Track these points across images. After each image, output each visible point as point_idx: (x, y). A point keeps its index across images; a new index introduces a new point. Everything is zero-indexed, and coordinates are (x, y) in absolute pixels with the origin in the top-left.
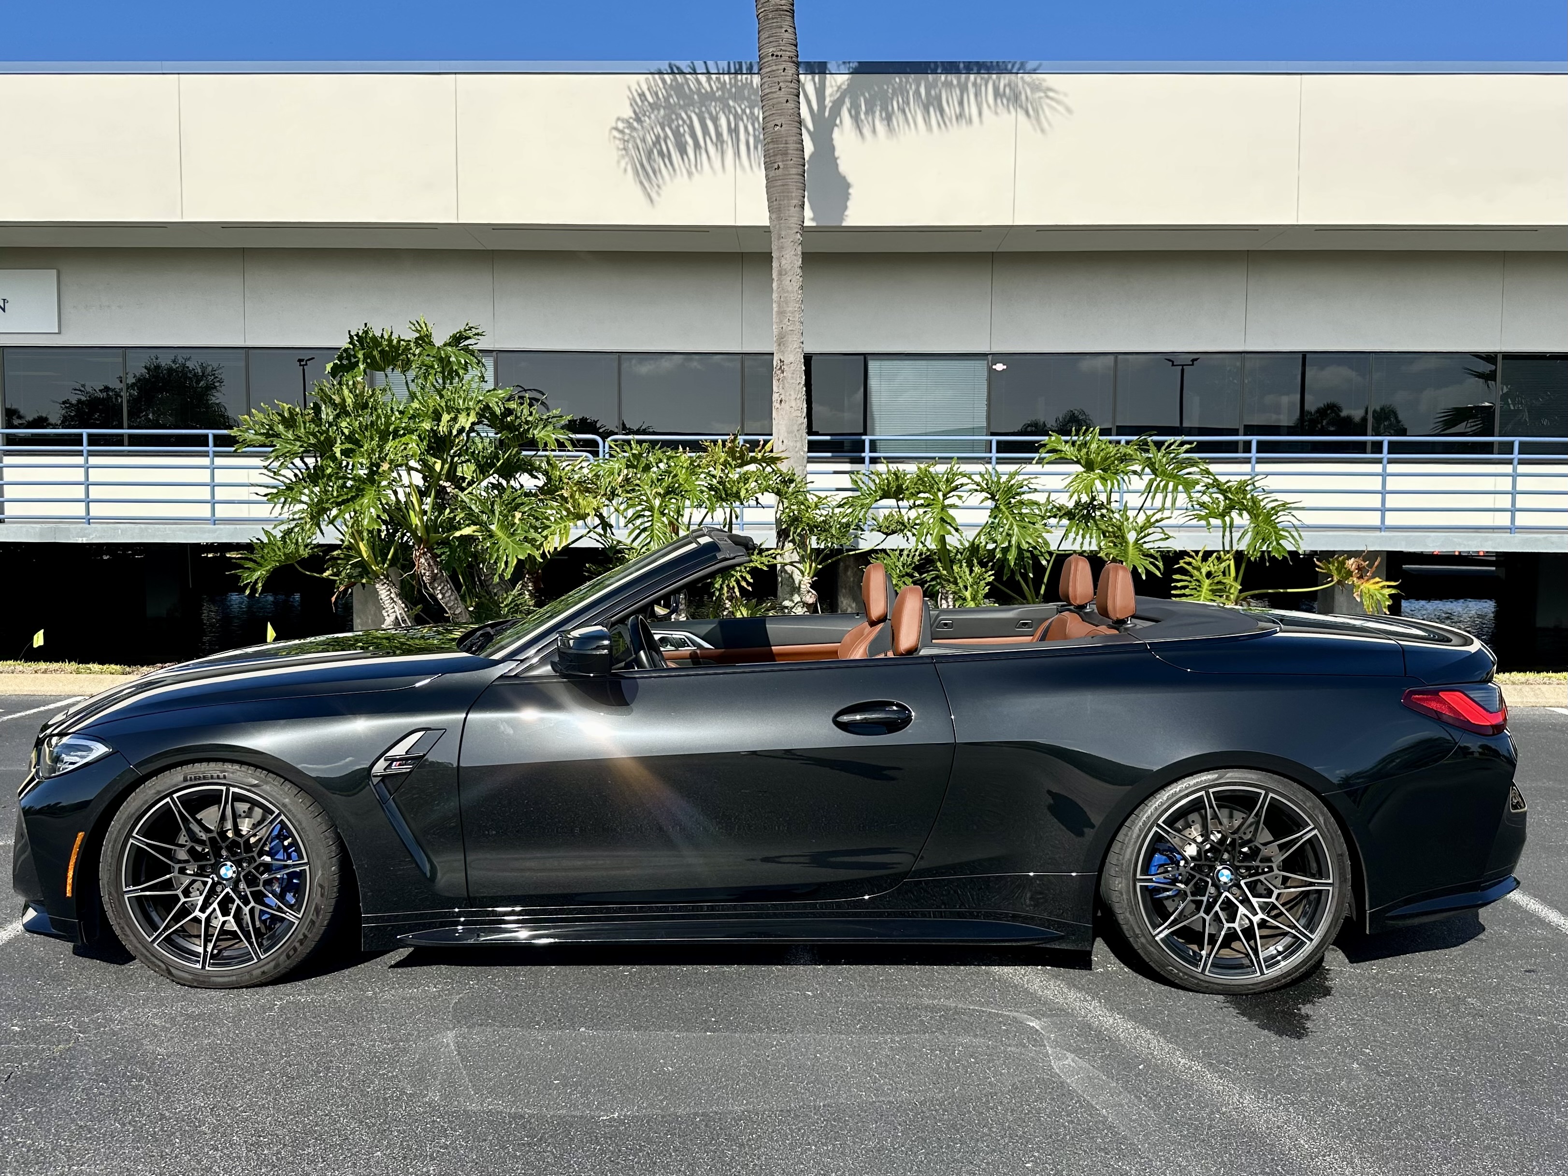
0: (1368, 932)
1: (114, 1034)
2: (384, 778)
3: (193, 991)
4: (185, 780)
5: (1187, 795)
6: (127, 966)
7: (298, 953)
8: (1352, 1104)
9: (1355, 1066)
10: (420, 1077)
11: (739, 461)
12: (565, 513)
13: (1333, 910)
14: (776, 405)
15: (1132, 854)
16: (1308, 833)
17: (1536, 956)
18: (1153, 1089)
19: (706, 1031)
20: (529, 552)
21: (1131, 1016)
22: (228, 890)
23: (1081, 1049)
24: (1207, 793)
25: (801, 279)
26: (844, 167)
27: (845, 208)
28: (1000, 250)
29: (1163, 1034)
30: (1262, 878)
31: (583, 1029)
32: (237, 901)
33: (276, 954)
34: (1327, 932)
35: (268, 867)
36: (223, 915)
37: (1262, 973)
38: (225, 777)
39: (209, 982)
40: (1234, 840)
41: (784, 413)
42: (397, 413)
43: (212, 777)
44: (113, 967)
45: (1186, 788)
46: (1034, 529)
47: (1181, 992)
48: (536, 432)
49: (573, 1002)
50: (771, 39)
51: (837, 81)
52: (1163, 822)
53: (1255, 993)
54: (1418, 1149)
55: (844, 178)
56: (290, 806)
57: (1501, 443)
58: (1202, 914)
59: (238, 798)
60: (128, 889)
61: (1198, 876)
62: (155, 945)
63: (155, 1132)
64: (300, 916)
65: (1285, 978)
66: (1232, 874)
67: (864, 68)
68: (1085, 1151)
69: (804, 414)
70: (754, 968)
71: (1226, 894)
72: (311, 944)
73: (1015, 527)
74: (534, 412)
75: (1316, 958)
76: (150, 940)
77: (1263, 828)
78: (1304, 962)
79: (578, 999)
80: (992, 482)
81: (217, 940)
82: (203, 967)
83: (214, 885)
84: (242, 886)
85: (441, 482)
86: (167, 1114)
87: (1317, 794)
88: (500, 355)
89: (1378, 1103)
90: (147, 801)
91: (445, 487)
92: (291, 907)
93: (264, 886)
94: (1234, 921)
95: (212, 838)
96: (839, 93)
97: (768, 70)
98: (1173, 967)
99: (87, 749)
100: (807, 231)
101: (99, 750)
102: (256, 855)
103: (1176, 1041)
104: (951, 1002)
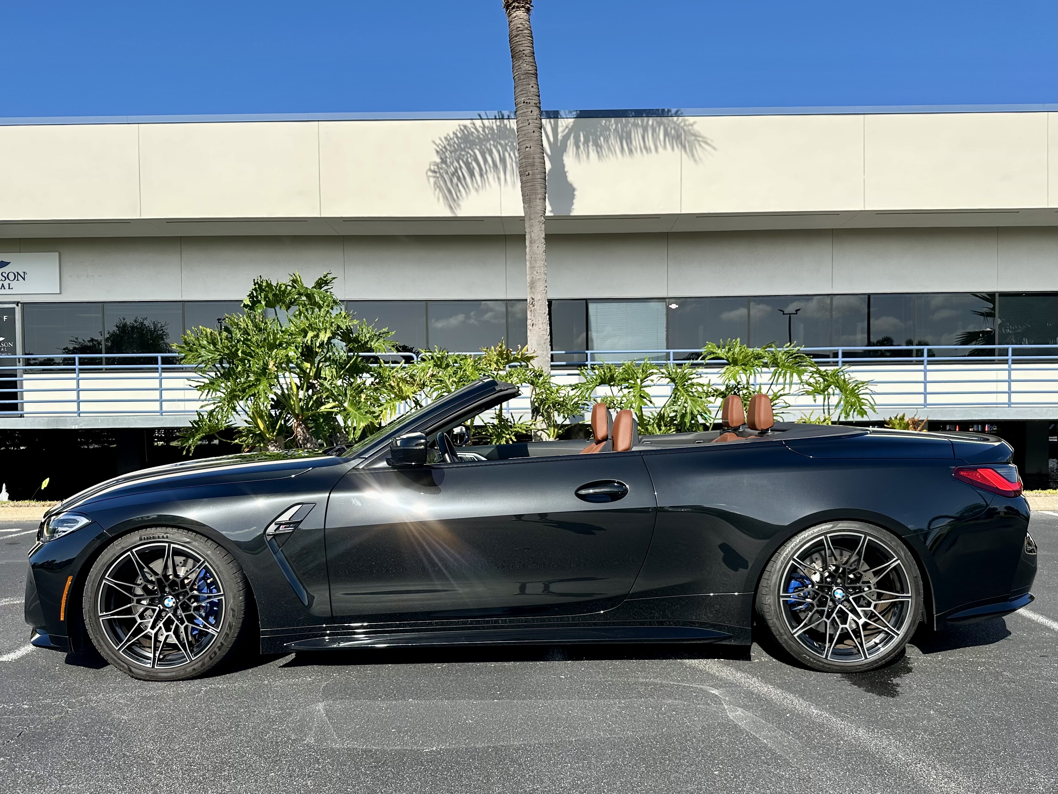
0: (935, 630)
1: (93, 708)
2: (275, 536)
3: (146, 683)
4: (141, 539)
5: (812, 539)
6: (102, 669)
7: (217, 655)
8: (932, 734)
9: (932, 712)
10: (301, 729)
11: (506, 360)
12: (393, 396)
13: (912, 615)
14: (529, 327)
15: (777, 579)
16: (894, 563)
17: (1046, 648)
18: (797, 727)
19: (494, 699)
20: (370, 420)
21: (780, 686)
22: (170, 614)
23: (747, 706)
24: (826, 538)
25: (545, 246)
26: (571, 177)
27: (572, 204)
28: (672, 231)
29: (802, 696)
30: (864, 594)
31: (411, 700)
32: (176, 622)
33: (202, 657)
34: (908, 629)
35: (197, 599)
36: (167, 631)
37: (866, 658)
38: (167, 537)
39: (157, 677)
40: (844, 569)
41: (535, 332)
42: (281, 333)
43: (159, 537)
44: (92, 671)
45: (812, 534)
46: (701, 401)
47: (812, 672)
48: (372, 343)
49: (404, 684)
50: (523, 92)
51: (565, 123)
52: (797, 557)
53: (861, 672)
54: (979, 759)
55: (571, 185)
56: (211, 556)
57: (1000, 350)
58: (824, 619)
59: (177, 552)
60: (102, 614)
61: (821, 594)
62: (121, 652)
63: (119, 765)
64: (218, 631)
65: (881, 661)
67: (583, 115)
68: (754, 764)
69: (548, 333)
70: (525, 663)
71: (840, 606)
72: (225, 650)
73: (689, 400)
74: (370, 330)
75: (901, 647)
76: (117, 649)
77: (863, 564)
78: (894, 650)
79: (407, 683)
80: (673, 372)
81: (162, 650)
82: (153, 667)
83: (160, 611)
84: (179, 612)
85: (311, 381)
86: (128, 754)
87: (899, 537)
88: (349, 303)
89: (950, 733)
90: (115, 554)
91: (314, 384)
92: (212, 625)
93: (194, 611)
94: (846, 624)
95: (159, 580)
96: (567, 130)
97: (521, 112)
98: (806, 654)
99: (74, 521)
100: (548, 219)
101: (83, 521)
102: (189, 591)
103: (811, 701)
104: (658, 681)
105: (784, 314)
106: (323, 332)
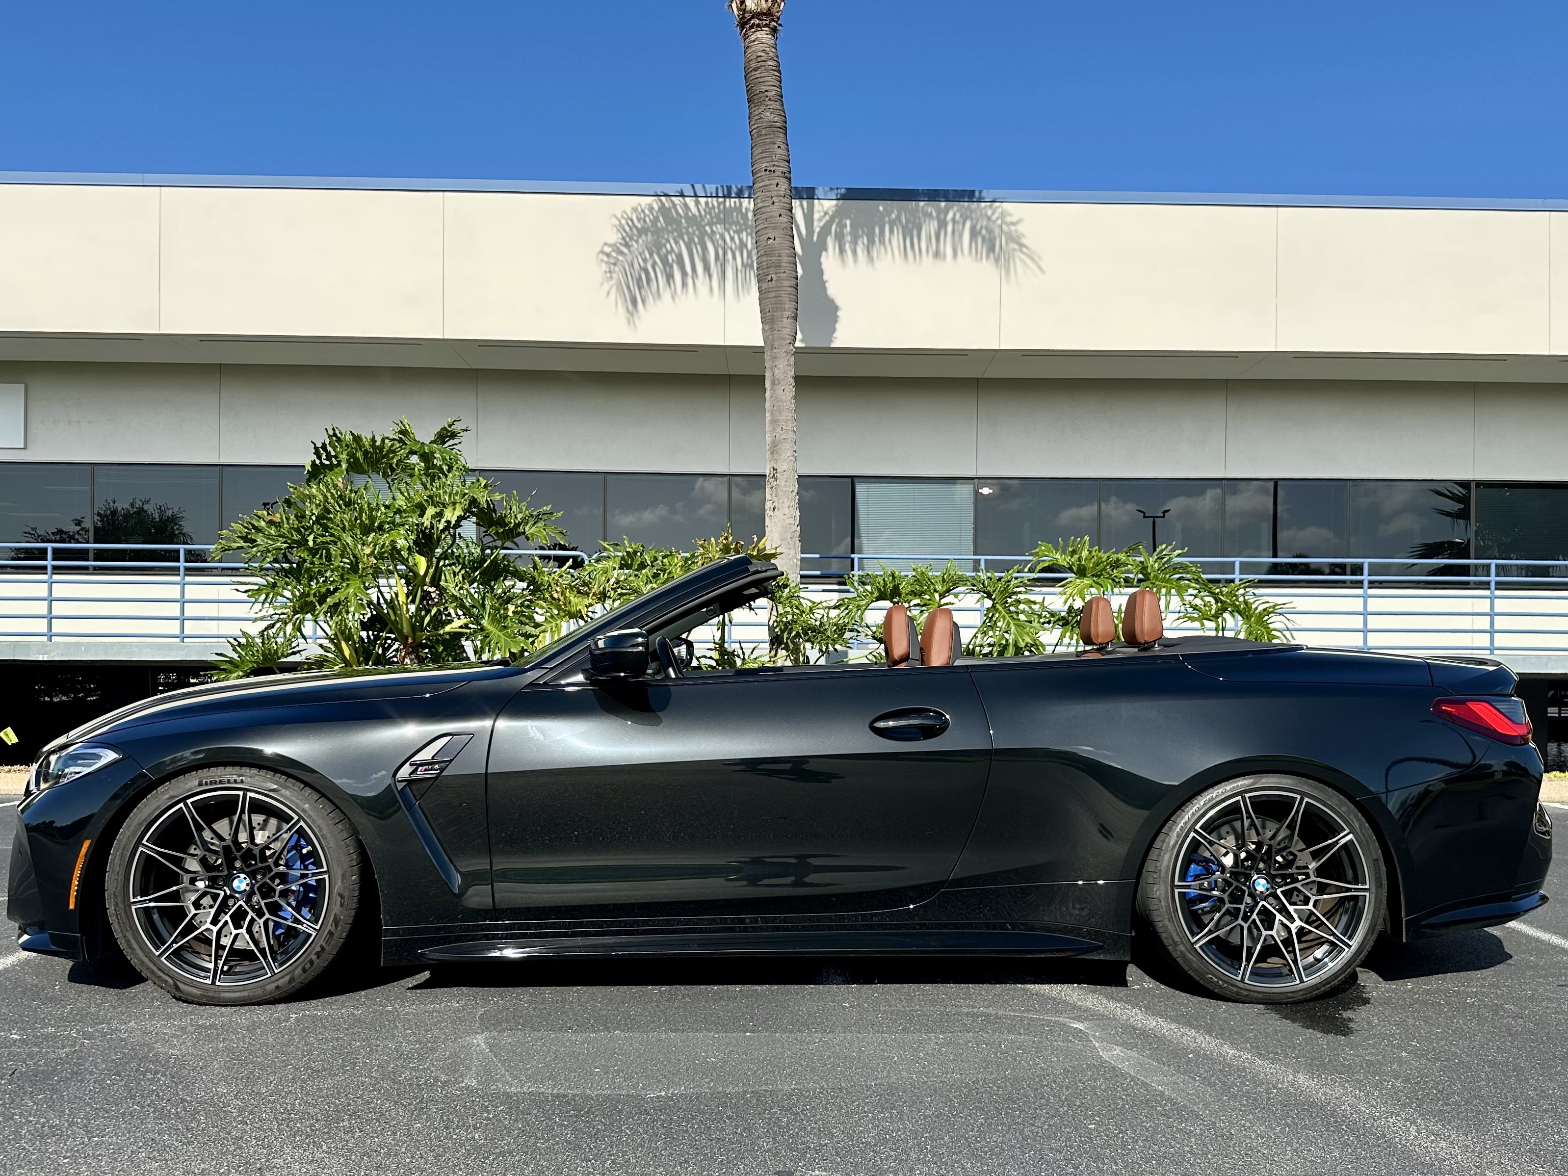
0: (1404, 940)
1: (122, 1040)
2: (409, 782)
3: (202, 1008)
4: (200, 784)
5: (1224, 800)
6: (128, 990)
7: (314, 966)
8: (1407, 1080)
9: (1404, 1054)
10: (454, 1066)
12: (555, 612)
13: (1370, 917)
14: (769, 512)
15: (1170, 861)
16: (1342, 839)
18: (1206, 1071)
20: (522, 645)
21: (1174, 1019)
22: (241, 902)
24: (1244, 798)
25: (794, 389)
26: (832, 291)
27: (834, 330)
28: (985, 376)
29: (1208, 1032)
30: (1298, 885)
31: (618, 1032)
32: (251, 914)
33: (291, 968)
34: (1365, 938)
35: (284, 878)
36: (236, 928)
37: (1302, 981)
38: (242, 782)
39: (219, 998)
40: (1270, 846)
41: (777, 520)
42: (383, 509)
43: (229, 782)
45: (1223, 793)
46: (1031, 627)
47: (1221, 1003)
48: (526, 528)
49: (605, 1012)
50: (764, 155)
51: (825, 206)
52: (1201, 828)
53: (1294, 1003)
54: (1479, 1112)
55: (832, 301)
56: (311, 813)
57: (1478, 566)
58: (1240, 921)
59: (257, 807)
60: (135, 900)
61: (1235, 884)
62: (163, 959)
63: (177, 1112)
64: (317, 927)
65: (1324, 986)
66: (1268, 883)
67: (851, 195)
68: (1146, 1117)
69: (798, 522)
70: (787, 987)
71: (1263, 902)
72: (328, 957)
73: (1013, 625)
74: (524, 509)
75: (1352, 969)
76: (157, 954)
77: (1297, 842)
78: (1343, 969)
79: (609, 1010)
80: (989, 582)
81: (226, 959)
82: (213, 983)
83: (226, 898)
84: (256, 897)
85: (425, 588)
86: (188, 1099)
87: (1352, 799)
88: (483, 473)
89: (1433, 1080)
90: (159, 807)
91: (430, 592)
92: (308, 919)
93: (279, 896)
94: (1272, 930)
95: (226, 849)
96: (827, 217)
97: (761, 184)
98: (1213, 975)
99: (94, 757)
100: (797, 350)
101: (109, 756)
102: (273, 866)
103: (1222, 1038)
104: (990, 1010)
105: (1145, 517)
106: (450, 508)
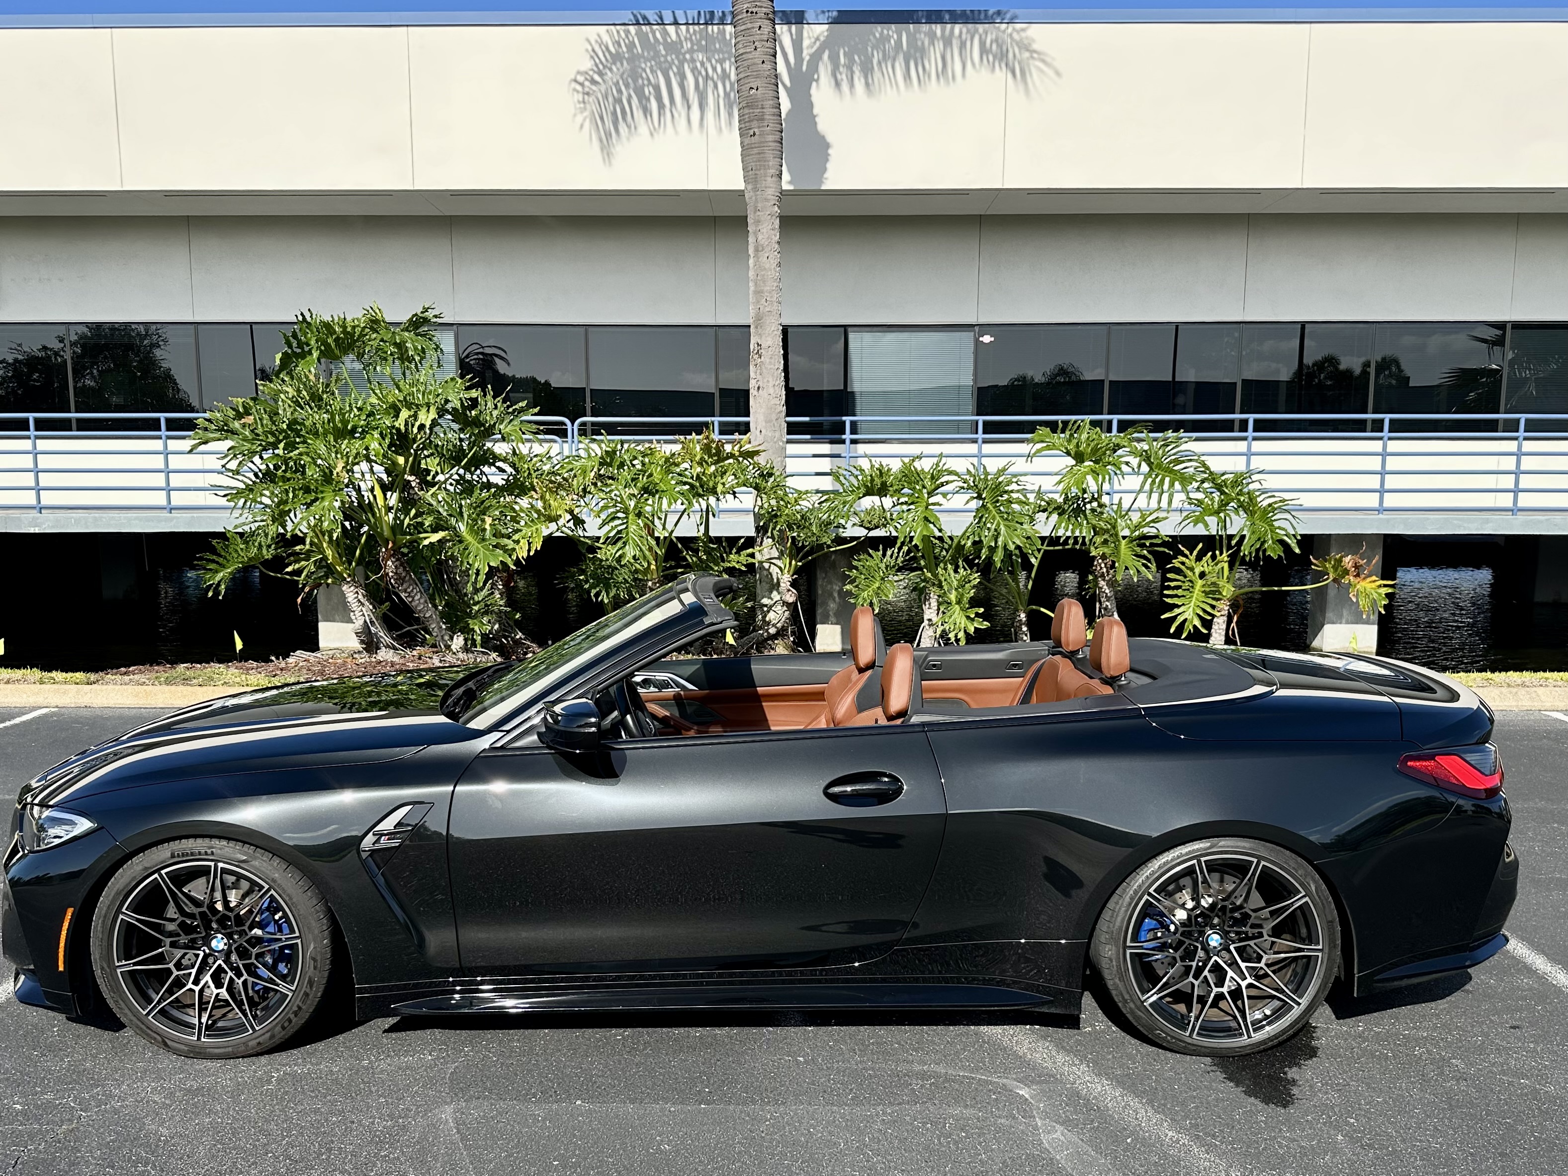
0: (1355, 995)
1: (116, 1111)
2: (373, 852)
3: (190, 1061)
4: (173, 856)
5: (1179, 864)
7: (293, 1024)
9: (1340, 1137)
11: (716, 458)
12: (536, 516)
13: (1321, 974)
14: (753, 392)
15: (1122, 922)
16: (1298, 901)
17: (1520, 1009)
18: (1141, 1166)
19: (700, 1104)
20: (501, 559)
21: (1120, 1082)
22: (219, 962)
23: (1070, 1120)
24: (1199, 862)
25: (778, 255)
26: (823, 125)
27: (825, 170)
28: (988, 213)
29: (1151, 1102)
30: (1252, 943)
31: (579, 1102)
32: (230, 974)
33: (271, 1025)
34: (1315, 997)
35: (259, 940)
36: (217, 988)
37: (1250, 1036)
38: (212, 853)
39: (205, 1053)
40: (1225, 905)
41: (761, 401)
43: (200, 853)
44: (107, 1035)
45: (1178, 857)
46: (1022, 529)
47: (1169, 1054)
48: (502, 427)
49: (568, 1070)
51: (814, 32)
52: (1155, 891)
53: (1242, 1057)
55: (823, 137)
56: (279, 882)
57: (1506, 421)
58: (1191, 979)
60: (120, 964)
61: (1188, 942)
62: (150, 1018)
64: (293, 988)
65: (1272, 1041)
66: (1222, 938)
67: (845, 18)
69: (783, 402)
70: (746, 1030)
71: (1215, 958)
72: (305, 1016)
73: (1002, 527)
74: (499, 405)
75: (1303, 1022)
76: (144, 1013)
77: (1255, 898)
78: (1291, 1026)
79: (573, 1068)
80: (980, 479)
82: (199, 1039)
83: (206, 956)
84: (234, 957)
85: (406, 476)
87: (1308, 862)
88: (461, 328)
90: (134, 877)
92: (283, 978)
93: (256, 959)
94: (1222, 986)
95: (202, 913)
96: (818, 44)
97: (743, 27)
98: (1162, 1031)
99: (69, 822)
100: (783, 193)
101: (84, 825)
102: (247, 931)
103: (1164, 1112)
104: (941, 1069)
106: (424, 410)
